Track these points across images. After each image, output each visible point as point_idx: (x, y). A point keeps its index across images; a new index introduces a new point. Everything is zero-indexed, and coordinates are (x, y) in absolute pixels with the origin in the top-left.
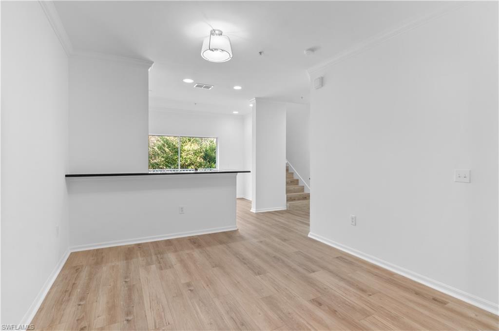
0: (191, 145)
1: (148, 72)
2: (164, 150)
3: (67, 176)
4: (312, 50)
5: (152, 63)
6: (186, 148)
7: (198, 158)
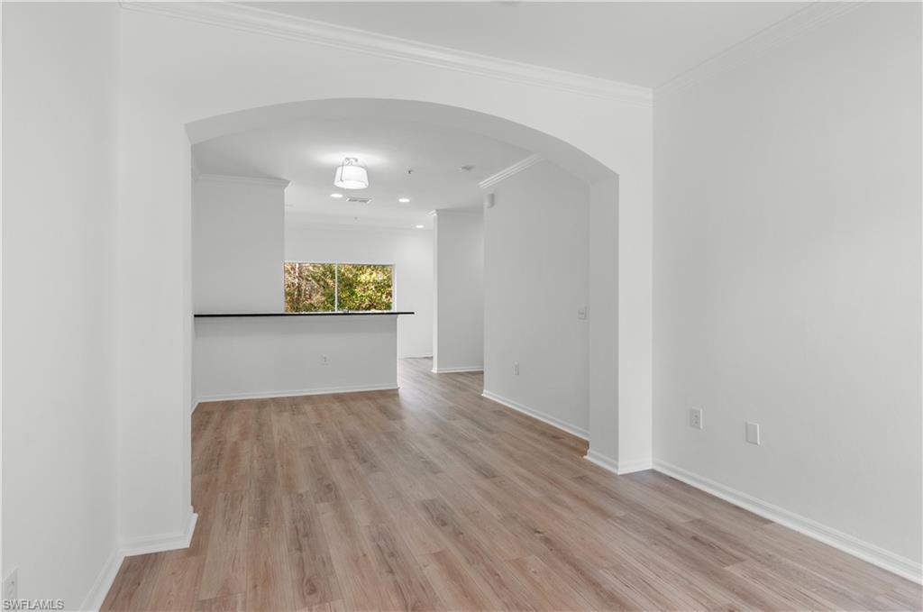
0: (371, 274)
1: (283, 192)
2: (325, 282)
3: (196, 316)
4: (468, 168)
5: (288, 182)
6: (363, 278)
7: (384, 296)
